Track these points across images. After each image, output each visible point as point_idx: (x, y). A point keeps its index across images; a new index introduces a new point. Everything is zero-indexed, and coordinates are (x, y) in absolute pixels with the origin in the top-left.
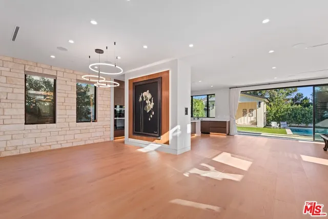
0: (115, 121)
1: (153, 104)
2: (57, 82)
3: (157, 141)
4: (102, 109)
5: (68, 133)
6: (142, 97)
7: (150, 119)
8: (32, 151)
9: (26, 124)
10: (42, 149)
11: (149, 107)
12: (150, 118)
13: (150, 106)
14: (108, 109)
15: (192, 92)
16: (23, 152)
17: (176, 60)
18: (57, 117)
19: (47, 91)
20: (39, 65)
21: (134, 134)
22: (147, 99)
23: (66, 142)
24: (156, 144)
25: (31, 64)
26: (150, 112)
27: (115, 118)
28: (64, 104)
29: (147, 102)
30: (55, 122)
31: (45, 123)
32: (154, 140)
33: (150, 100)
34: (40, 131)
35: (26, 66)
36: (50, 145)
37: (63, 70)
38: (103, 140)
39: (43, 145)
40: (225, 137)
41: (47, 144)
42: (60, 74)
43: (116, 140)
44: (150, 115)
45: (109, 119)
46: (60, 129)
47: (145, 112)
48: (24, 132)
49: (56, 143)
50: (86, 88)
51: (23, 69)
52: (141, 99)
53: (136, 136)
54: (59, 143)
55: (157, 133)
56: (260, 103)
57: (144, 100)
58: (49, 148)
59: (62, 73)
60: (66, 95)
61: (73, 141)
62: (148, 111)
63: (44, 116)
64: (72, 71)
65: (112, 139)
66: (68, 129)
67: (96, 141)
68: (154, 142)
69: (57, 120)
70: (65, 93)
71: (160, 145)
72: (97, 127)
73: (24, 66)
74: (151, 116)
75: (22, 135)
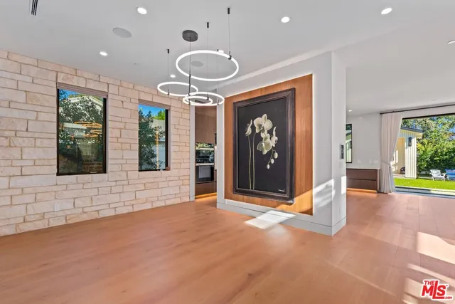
0: (197, 168)
1: (275, 138)
2: (109, 103)
3: (284, 206)
4: (177, 148)
5: (126, 188)
6: (253, 127)
7: (268, 167)
8: (69, 222)
9: (58, 174)
10: (85, 217)
11: (268, 145)
12: (270, 164)
13: (269, 142)
14: (187, 149)
15: (348, 116)
16: (54, 223)
17: (329, 53)
18: (109, 162)
19: (92, 122)
20: (79, 73)
21: (236, 191)
22: (263, 131)
23: (122, 204)
24: (283, 211)
25: (67, 70)
26: (270, 154)
27: (197, 164)
28: (120, 140)
29: (263, 135)
30: (104, 171)
31: (89, 173)
32: (278, 205)
33: (270, 132)
34: (81, 186)
35: (59, 74)
36: (98, 211)
37: (119, 84)
38: (177, 201)
39: (86, 210)
40: (375, 195)
41: (93, 209)
42: (112, 90)
43: (198, 200)
44: (269, 160)
45: (187, 165)
46: (114, 184)
47: (259, 153)
48: (55, 188)
49: (107, 206)
50: (149, 116)
51: (55, 79)
52: (249, 131)
53: (241, 197)
54: (112, 206)
55: (285, 193)
56: (410, 139)
57: (257, 131)
58: (95, 216)
59: (117, 88)
60: (122, 125)
61: (134, 202)
62: (265, 152)
63: (87, 161)
64: (131, 86)
65: (193, 198)
66: (126, 182)
67: (169, 203)
68: (279, 208)
69: (109, 167)
70: (121, 122)
71: (291, 216)
72: (171, 178)
73: (55, 74)
74: (272, 161)
75: (53, 194)
